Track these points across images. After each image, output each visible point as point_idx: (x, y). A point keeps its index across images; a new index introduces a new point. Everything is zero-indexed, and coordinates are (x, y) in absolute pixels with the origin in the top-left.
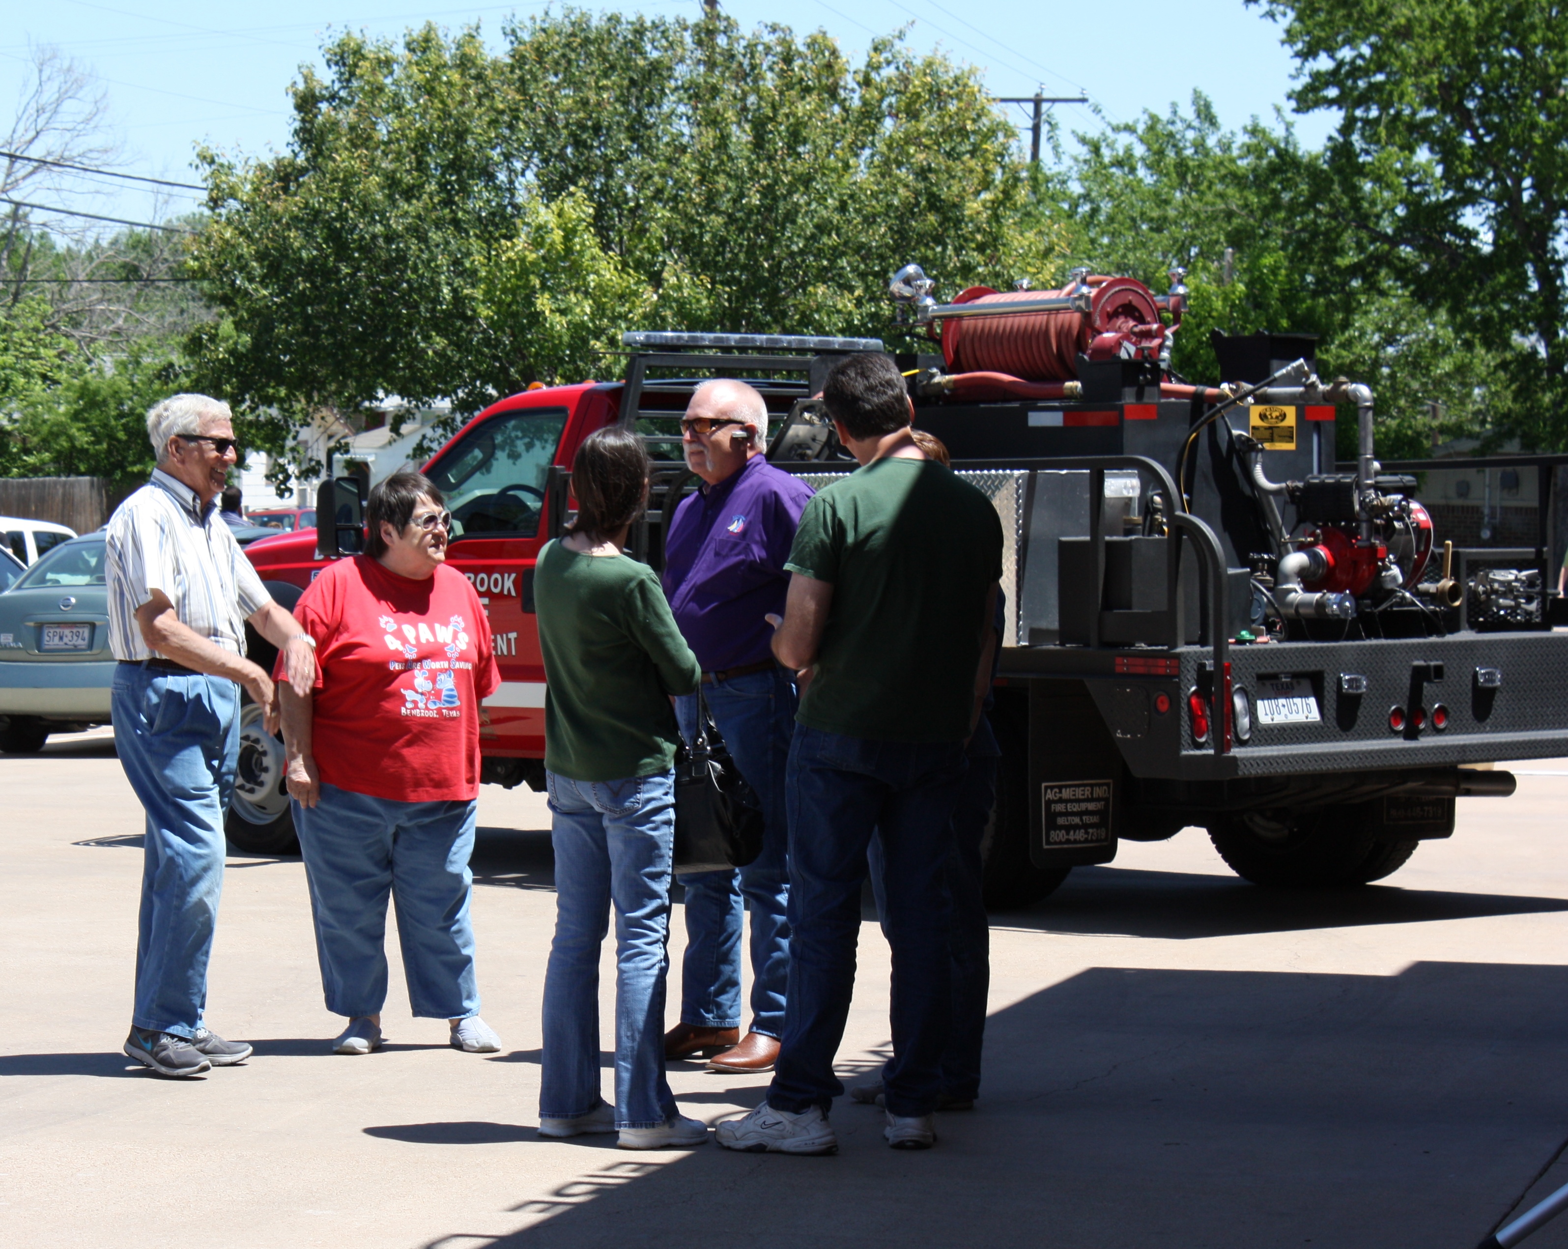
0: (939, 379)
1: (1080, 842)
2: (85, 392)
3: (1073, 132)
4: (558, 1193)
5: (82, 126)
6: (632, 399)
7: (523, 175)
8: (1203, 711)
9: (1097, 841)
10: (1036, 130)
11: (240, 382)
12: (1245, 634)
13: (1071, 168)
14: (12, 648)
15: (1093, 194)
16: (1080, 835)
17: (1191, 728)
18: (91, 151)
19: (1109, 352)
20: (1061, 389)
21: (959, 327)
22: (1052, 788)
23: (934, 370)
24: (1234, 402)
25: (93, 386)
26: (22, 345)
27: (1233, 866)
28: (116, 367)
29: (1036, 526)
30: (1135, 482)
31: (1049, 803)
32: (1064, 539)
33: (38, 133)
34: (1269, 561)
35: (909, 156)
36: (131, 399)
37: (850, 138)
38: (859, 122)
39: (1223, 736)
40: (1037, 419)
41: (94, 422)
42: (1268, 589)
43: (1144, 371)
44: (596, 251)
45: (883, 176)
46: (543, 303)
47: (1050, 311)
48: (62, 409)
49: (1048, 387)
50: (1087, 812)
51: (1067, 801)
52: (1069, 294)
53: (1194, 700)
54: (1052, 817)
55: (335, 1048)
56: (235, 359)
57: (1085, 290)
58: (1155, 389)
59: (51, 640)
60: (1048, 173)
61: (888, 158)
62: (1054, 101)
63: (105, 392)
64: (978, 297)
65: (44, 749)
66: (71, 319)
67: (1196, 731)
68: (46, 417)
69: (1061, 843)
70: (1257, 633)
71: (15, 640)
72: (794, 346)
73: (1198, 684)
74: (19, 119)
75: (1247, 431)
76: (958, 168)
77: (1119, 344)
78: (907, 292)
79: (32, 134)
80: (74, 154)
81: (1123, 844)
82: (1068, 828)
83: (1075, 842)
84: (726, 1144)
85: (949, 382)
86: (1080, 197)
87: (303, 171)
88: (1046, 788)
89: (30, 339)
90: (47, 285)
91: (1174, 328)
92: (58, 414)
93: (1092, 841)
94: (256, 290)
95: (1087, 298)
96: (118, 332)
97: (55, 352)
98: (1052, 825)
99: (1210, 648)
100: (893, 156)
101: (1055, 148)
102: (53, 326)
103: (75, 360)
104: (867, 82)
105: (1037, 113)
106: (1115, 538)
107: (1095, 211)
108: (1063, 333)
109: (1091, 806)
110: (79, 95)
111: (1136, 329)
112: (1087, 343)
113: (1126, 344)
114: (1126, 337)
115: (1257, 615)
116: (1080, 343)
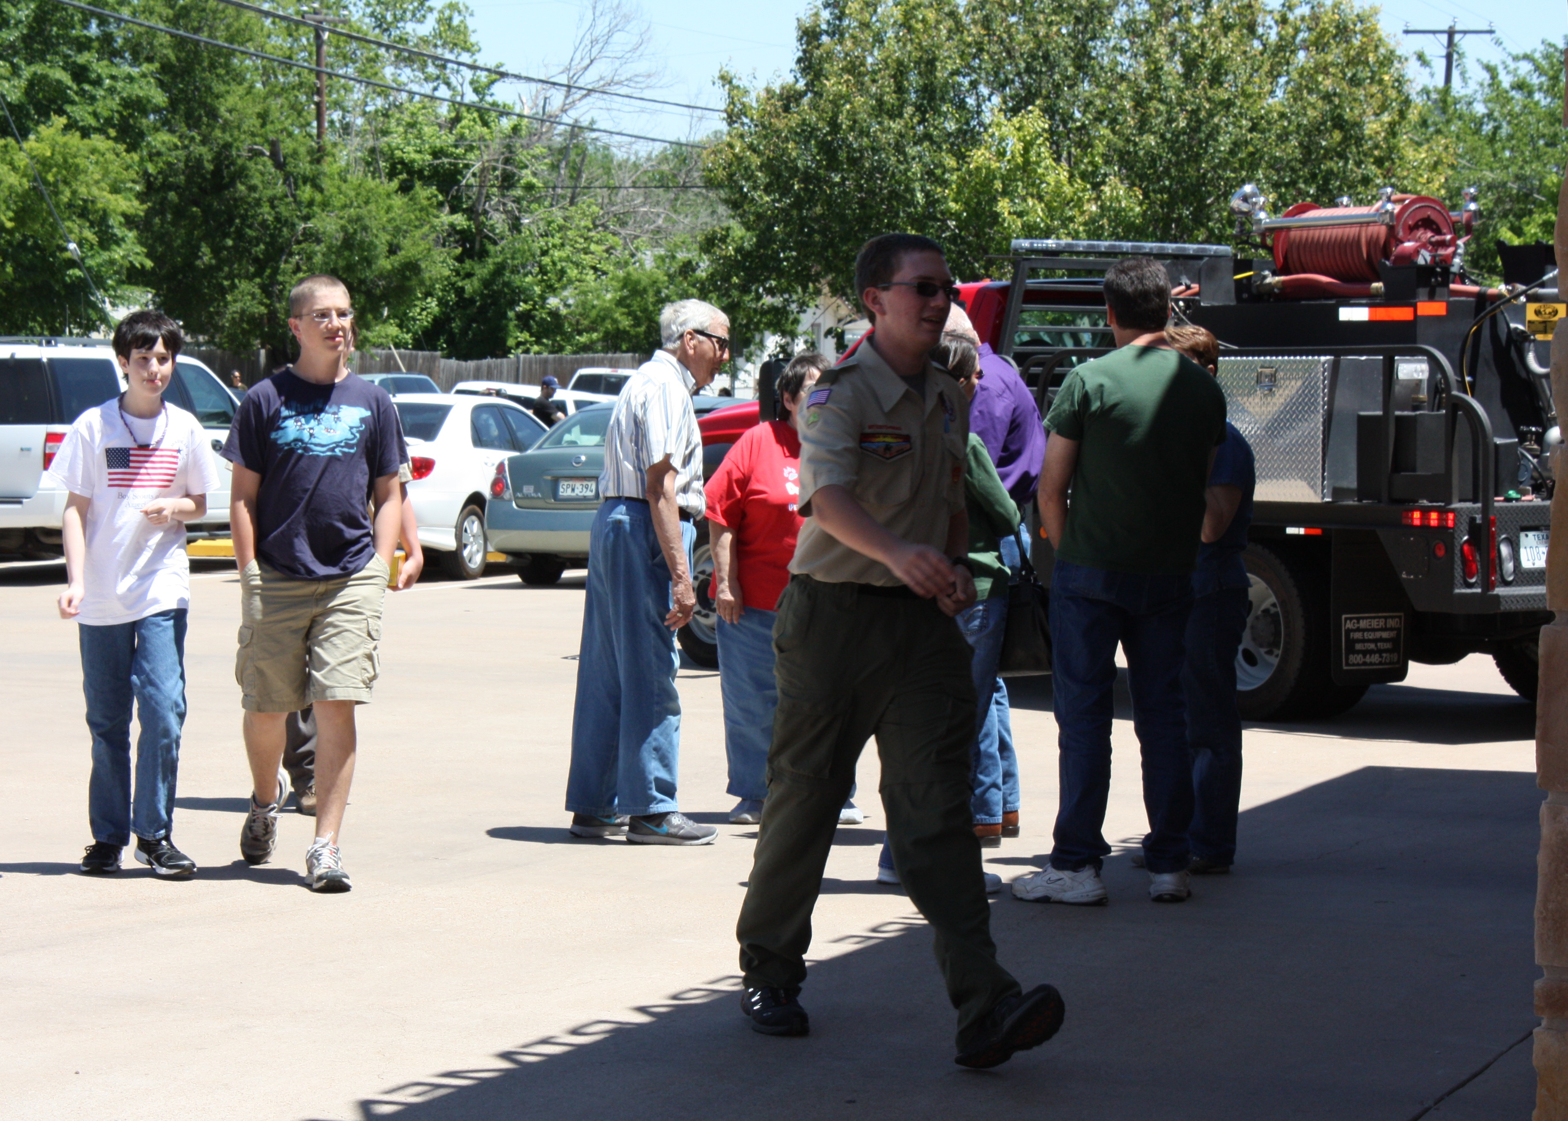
0: (1271, 279)
1: (1375, 664)
2: (627, 282)
3: (1478, 60)
4: (874, 930)
5: (629, 55)
6: (1017, 296)
7: (989, 100)
8: (1473, 557)
9: (1390, 663)
10: (1449, 57)
11: (746, 274)
12: (1512, 493)
13: (1476, 92)
14: (533, 498)
15: (1496, 114)
16: (1375, 658)
17: (1463, 570)
18: (637, 76)
19: (1409, 258)
20: (1369, 288)
21: (1287, 237)
22: (1351, 619)
23: (1267, 273)
24: (1509, 300)
25: (635, 276)
26: (576, 242)
27: (1514, 686)
28: (655, 260)
29: (1339, 402)
30: (1425, 367)
31: (1348, 631)
32: (1362, 413)
33: (592, 61)
34: (1536, 433)
35: (1318, 83)
36: (667, 288)
37: (1266, 67)
38: (1274, 55)
39: (1488, 578)
40: (1349, 314)
41: (635, 308)
42: (1534, 456)
43: (1436, 275)
44: (1049, 162)
45: (1295, 100)
46: (1003, 206)
47: (1361, 224)
48: (609, 296)
49: (1357, 287)
50: (1381, 640)
51: (1364, 630)
52: (1377, 210)
53: (1466, 547)
54: (1351, 643)
55: (732, 819)
56: (742, 256)
57: (1389, 206)
58: (1446, 290)
59: (565, 490)
60: (1457, 95)
61: (1301, 84)
62: (1465, 32)
63: (645, 282)
64: (1304, 212)
65: (559, 581)
66: (619, 219)
67: (1468, 572)
68: (595, 302)
69: (1358, 665)
70: (1524, 493)
71: (536, 491)
72: (1155, 251)
73: (1470, 533)
74: (576, 49)
75: (1524, 325)
76: (1360, 93)
77: (1417, 252)
78: (1245, 207)
79: (587, 61)
80: (623, 78)
81: (1414, 667)
82: (1365, 653)
83: (1371, 664)
84: (1019, 896)
85: (1278, 282)
86: (1483, 116)
87: (802, 94)
88: (1346, 619)
89: (581, 236)
90: (598, 190)
91: (1465, 239)
92: (604, 301)
93: (1385, 664)
94: (760, 197)
95: (1392, 214)
96: (658, 231)
97: (604, 248)
98: (1351, 650)
99: (1479, 505)
100: (1304, 83)
101: (1463, 74)
102: (603, 225)
103: (620, 253)
104: (1284, 21)
105: (1451, 43)
106: (1406, 413)
107: (1497, 129)
108: (1372, 242)
109: (1385, 635)
110: (628, 28)
111: (1433, 239)
112: (1391, 252)
113: (1423, 252)
114: (1424, 246)
115: (1524, 477)
116: (1386, 251)
